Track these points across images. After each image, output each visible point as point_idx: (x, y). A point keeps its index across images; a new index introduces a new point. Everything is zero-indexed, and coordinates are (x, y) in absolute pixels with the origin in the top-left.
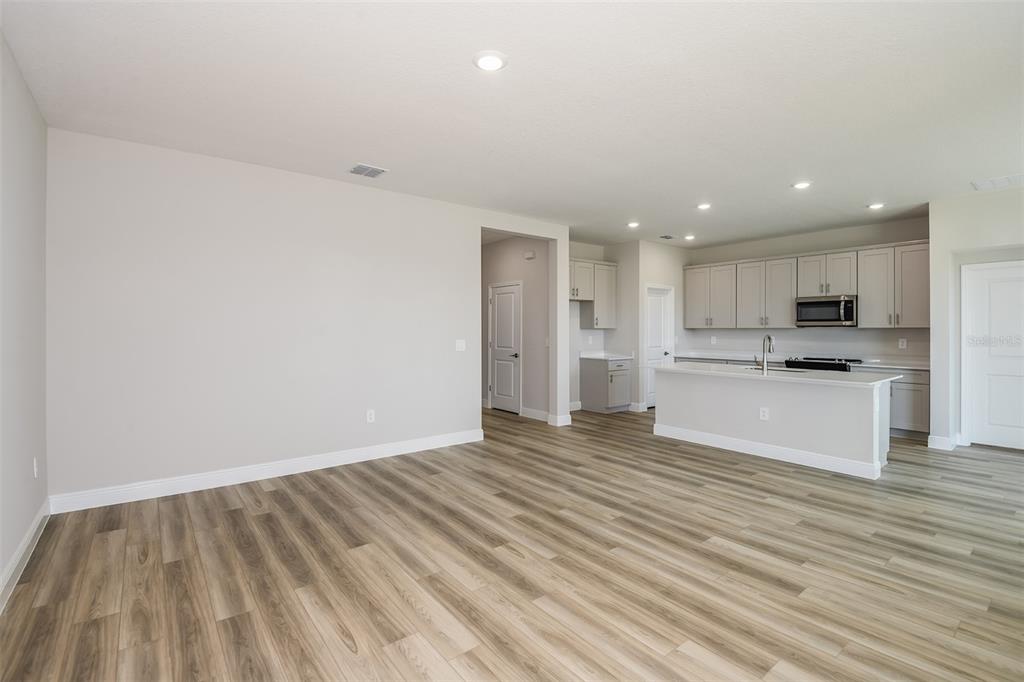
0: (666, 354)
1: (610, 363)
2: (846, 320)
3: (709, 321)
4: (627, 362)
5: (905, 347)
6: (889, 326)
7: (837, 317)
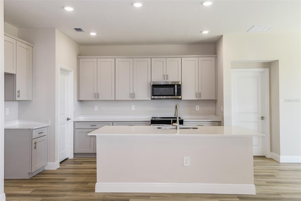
0: (68, 119)
1: (34, 131)
2: (178, 95)
3: (97, 95)
4: (46, 129)
5: (198, 109)
6: (196, 99)
7: (173, 94)
